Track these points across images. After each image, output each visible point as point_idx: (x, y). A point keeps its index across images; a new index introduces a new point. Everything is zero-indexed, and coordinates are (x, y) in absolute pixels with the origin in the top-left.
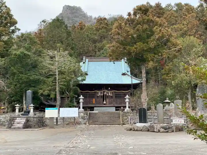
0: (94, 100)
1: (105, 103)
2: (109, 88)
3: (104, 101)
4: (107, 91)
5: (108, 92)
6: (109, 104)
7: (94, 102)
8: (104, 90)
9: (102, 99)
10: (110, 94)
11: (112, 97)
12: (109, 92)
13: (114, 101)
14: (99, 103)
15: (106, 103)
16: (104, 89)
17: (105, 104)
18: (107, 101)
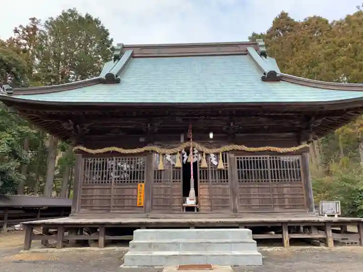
0: (141, 187)
1: (190, 202)
2: (211, 136)
3: (186, 193)
4: (198, 147)
5: (206, 150)
6: (213, 209)
7: (141, 200)
8: (187, 144)
9: (179, 186)
10: (217, 160)
11: (223, 174)
12: (212, 152)
13: (234, 194)
14: (166, 206)
15: (197, 203)
16: (187, 140)
17: (190, 209)
18: (200, 192)
